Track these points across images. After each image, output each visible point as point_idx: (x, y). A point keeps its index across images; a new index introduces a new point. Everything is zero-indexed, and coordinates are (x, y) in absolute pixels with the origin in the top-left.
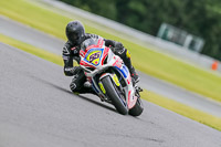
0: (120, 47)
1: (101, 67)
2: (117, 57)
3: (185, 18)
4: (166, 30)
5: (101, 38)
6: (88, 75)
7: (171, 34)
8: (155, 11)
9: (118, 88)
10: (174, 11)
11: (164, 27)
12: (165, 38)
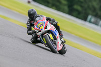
0: (54, 21)
1: (44, 30)
2: (52, 26)
3: (99, 13)
4: (91, 18)
5: (45, 17)
6: (38, 34)
7: (93, 20)
8: (85, 10)
9: (52, 40)
10: (94, 10)
11: (90, 17)
12: (90, 22)
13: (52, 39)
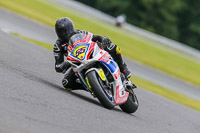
2: (104, 52)
5: (91, 34)
6: (75, 70)
9: (104, 82)
13: (104, 79)
